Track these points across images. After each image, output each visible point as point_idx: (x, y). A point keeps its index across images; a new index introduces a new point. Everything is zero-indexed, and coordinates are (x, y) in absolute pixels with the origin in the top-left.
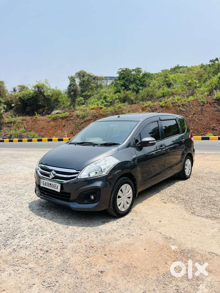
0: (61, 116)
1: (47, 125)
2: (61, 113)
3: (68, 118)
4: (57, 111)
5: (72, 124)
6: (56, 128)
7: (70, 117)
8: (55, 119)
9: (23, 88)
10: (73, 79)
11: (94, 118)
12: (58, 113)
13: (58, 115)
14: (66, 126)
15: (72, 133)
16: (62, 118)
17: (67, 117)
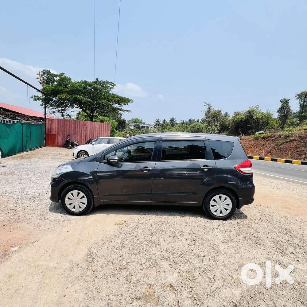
0: (262, 136)
1: (248, 143)
2: (263, 134)
3: (270, 138)
4: (260, 132)
5: (272, 144)
6: (256, 146)
7: (271, 137)
8: (256, 139)
9: (237, 114)
10: (286, 102)
11: (299, 139)
12: (260, 134)
13: (260, 135)
14: (265, 146)
15: (270, 152)
16: (263, 138)
17: (268, 137)
